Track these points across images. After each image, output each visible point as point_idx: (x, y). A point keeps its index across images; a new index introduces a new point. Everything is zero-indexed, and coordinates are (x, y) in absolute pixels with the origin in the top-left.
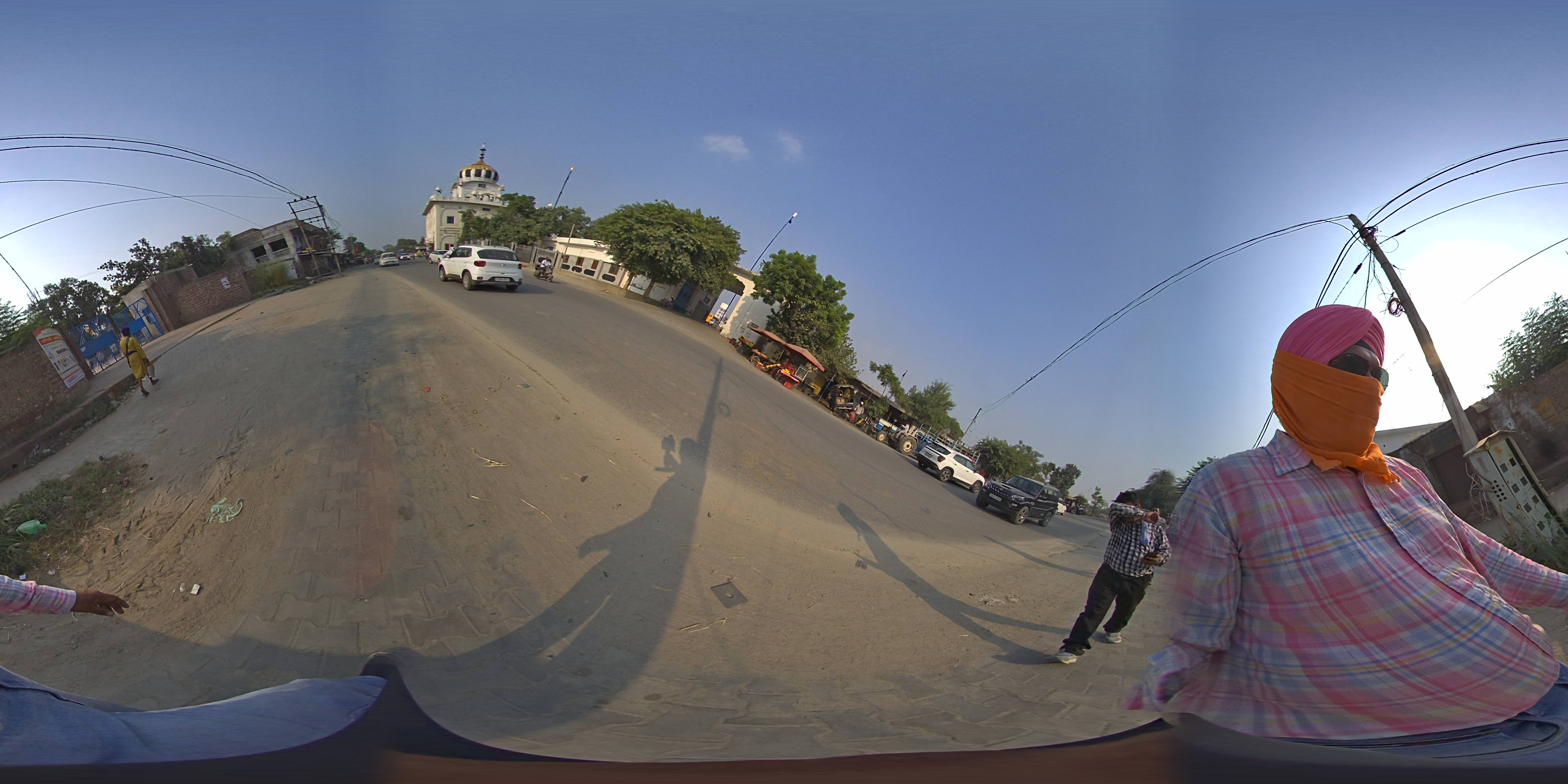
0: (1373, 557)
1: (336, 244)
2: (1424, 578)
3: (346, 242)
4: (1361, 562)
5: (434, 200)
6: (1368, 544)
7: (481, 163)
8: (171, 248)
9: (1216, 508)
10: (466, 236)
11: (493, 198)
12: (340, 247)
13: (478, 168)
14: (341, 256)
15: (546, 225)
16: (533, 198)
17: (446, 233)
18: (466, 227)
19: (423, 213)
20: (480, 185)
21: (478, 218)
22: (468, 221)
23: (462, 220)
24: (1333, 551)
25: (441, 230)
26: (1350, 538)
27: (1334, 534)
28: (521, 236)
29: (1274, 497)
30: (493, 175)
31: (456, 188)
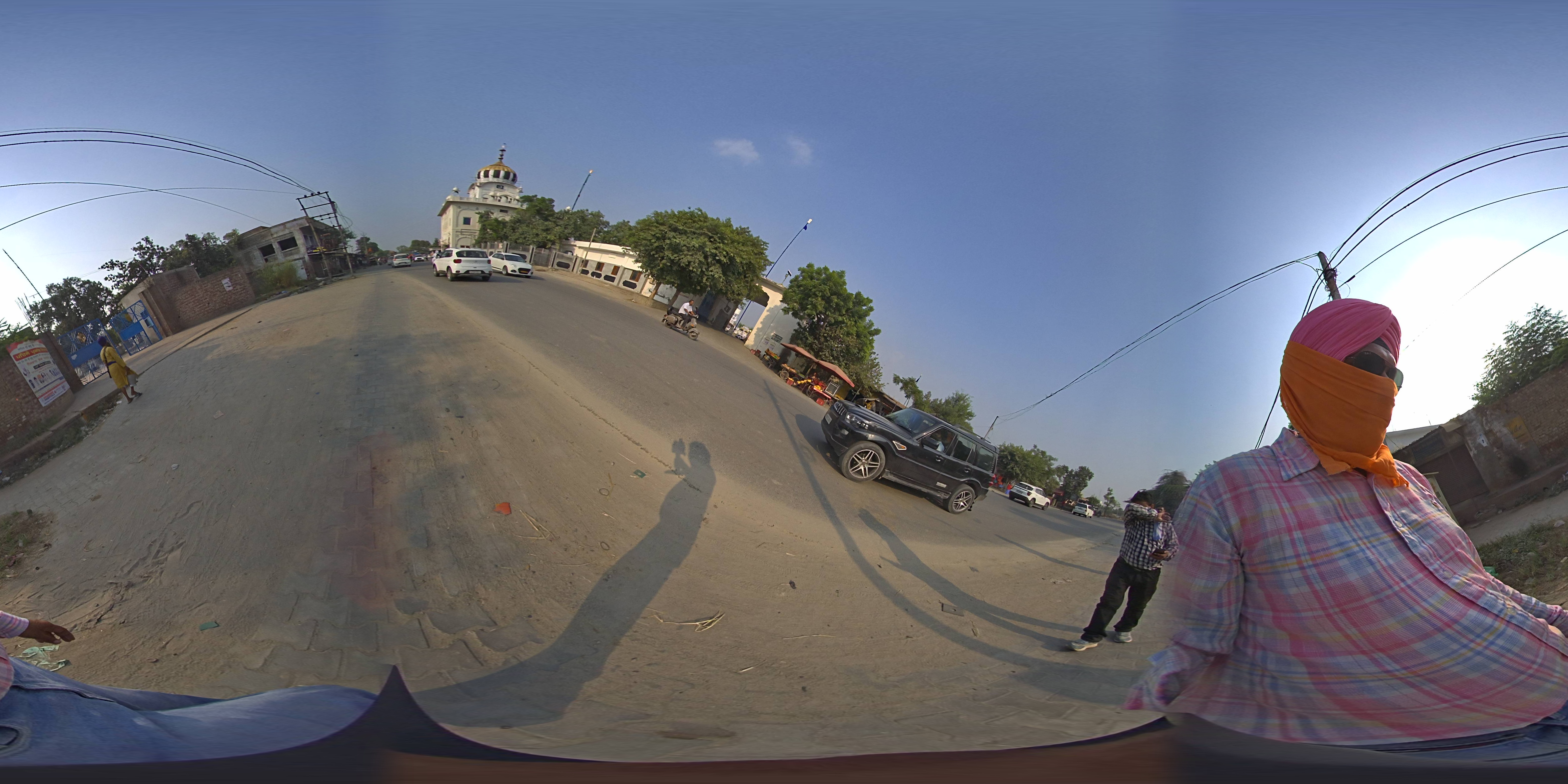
0: (1382, 565)
1: (349, 243)
2: (1434, 586)
3: (359, 242)
4: (1370, 570)
5: (451, 200)
6: (1377, 550)
7: (500, 164)
8: (176, 246)
9: (1219, 512)
10: (483, 238)
11: (511, 199)
12: (352, 247)
13: (497, 169)
14: (354, 256)
15: (565, 228)
16: (552, 201)
17: (462, 234)
18: (483, 229)
19: (438, 214)
20: (498, 187)
21: (496, 220)
22: (485, 223)
23: (479, 222)
24: (1340, 558)
25: (457, 232)
26: (1358, 545)
27: (1342, 541)
28: (540, 239)
29: (1279, 503)
30: (512, 176)
31: (474, 189)
